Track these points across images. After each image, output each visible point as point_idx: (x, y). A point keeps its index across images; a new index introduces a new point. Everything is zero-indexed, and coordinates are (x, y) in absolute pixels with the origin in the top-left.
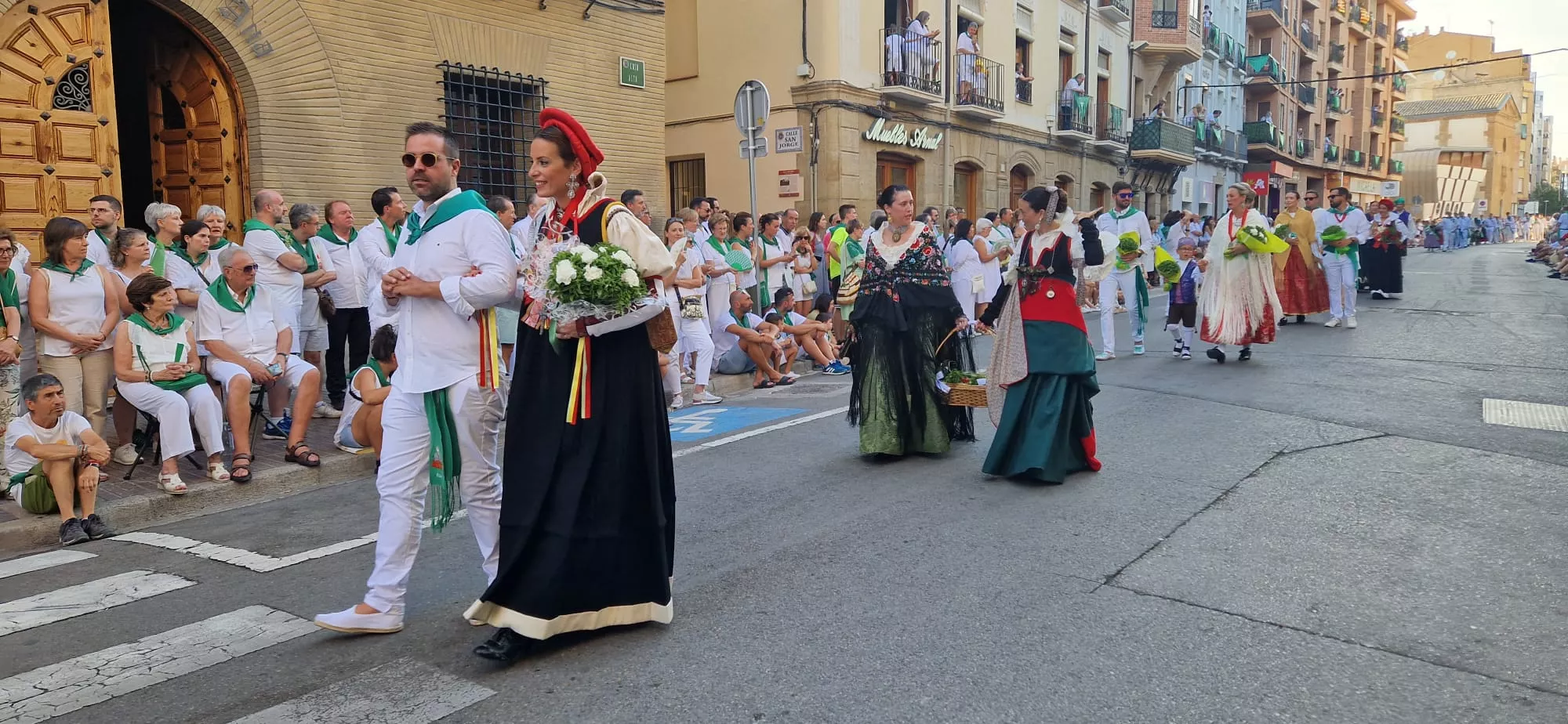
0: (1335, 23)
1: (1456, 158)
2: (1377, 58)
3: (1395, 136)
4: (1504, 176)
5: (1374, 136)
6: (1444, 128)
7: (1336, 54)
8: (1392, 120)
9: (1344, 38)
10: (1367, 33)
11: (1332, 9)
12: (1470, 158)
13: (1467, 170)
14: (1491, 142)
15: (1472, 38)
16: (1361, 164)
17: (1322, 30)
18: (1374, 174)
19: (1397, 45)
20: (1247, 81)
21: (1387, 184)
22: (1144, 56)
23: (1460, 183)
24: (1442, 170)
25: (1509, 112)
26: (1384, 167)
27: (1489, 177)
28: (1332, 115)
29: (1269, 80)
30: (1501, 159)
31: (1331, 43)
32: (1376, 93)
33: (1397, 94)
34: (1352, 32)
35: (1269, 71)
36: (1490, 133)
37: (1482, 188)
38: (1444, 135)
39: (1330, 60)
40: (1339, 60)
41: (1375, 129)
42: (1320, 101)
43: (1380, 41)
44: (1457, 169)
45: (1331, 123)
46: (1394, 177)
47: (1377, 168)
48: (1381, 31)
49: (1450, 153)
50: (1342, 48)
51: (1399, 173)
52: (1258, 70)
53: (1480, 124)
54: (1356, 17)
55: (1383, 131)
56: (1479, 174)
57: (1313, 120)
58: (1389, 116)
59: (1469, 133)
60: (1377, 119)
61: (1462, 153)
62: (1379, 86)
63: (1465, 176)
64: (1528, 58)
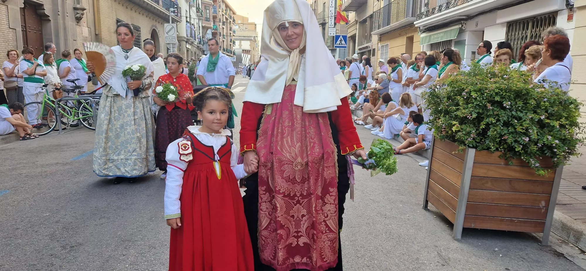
0: (223, 15)
1: (244, 52)
2: (230, 25)
3: (234, 45)
4: (254, 57)
5: (230, 45)
6: (240, 43)
7: (223, 24)
8: (233, 41)
9: (225, 20)
10: (228, 18)
11: (223, 12)
12: (247, 52)
13: (247, 55)
14: (251, 48)
15: (243, 17)
16: (229, 52)
17: (221, 17)
18: (231, 55)
19: (233, 21)
20: (213, 31)
21: (233, 58)
22: (203, 27)
23: (246, 58)
24: (243, 54)
25: (254, 40)
26: (233, 53)
27: (251, 57)
28: (224, 40)
29: (217, 31)
30: (253, 52)
31: (223, 20)
32: (230, 33)
34: (226, 17)
35: (216, 29)
36: (250, 45)
37: (249, 60)
38: (240, 45)
39: (223, 25)
40: (224, 25)
41: (231, 43)
42: (222, 36)
43: (231, 20)
44: (245, 54)
45: (223, 41)
46: (235, 56)
47: (231, 54)
48: (231, 18)
49: (243, 50)
50: (224, 22)
51: (235, 55)
52: (214, 28)
53: (248, 43)
54: (226, 14)
55: (232, 44)
56: (249, 56)
57: (221, 40)
58: (233, 40)
59: (246, 45)
60: (231, 40)
61: (246, 50)
62: (231, 32)
63: (246, 57)
64: (256, 25)
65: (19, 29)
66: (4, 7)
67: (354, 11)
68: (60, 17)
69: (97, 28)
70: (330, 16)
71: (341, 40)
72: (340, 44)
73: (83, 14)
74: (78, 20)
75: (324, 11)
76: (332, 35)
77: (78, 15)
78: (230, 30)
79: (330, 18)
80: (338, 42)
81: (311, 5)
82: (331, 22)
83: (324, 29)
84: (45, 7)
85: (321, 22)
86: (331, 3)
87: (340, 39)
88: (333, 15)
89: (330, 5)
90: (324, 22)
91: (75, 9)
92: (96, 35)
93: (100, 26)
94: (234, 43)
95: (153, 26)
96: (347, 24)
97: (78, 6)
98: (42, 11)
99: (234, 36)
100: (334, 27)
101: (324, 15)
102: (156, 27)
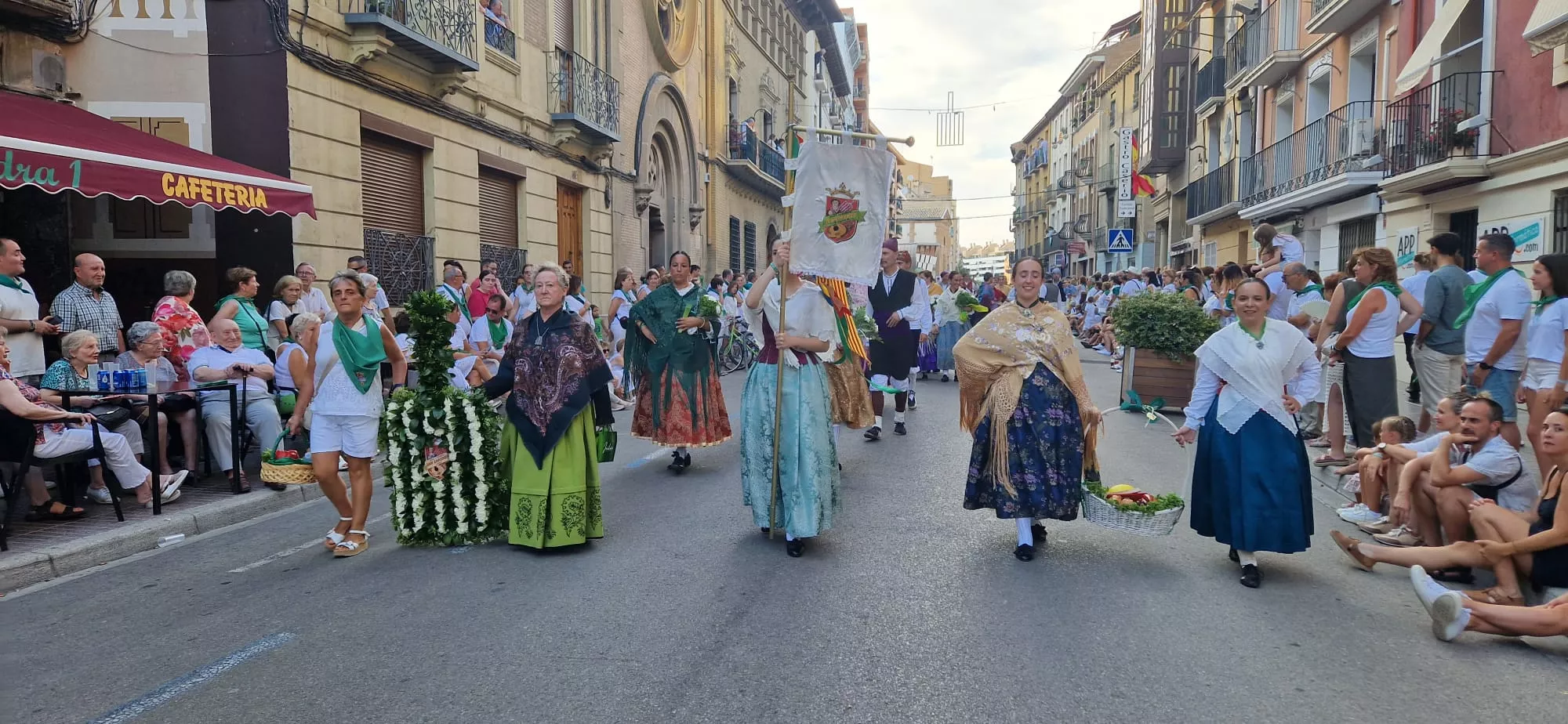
1: (922, 249)
2: (891, 189)
4: (945, 261)
6: (912, 228)
12: (928, 249)
13: (928, 257)
14: (938, 241)
15: (920, 165)
24: (918, 256)
25: (945, 219)
27: (938, 261)
30: (942, 250)
33: (899, 211)
36: (937, 234)
38: (912, 233)
41: (892, 232)
44: (923, 256)
49: (919, 247)
53: (933, 228)
56: (934, 259)
59: (926, 233)
60: (892, 225)
61: (925, 247)
62: (893, 206)
63: (927, 261)
64: (950, 183)
65: (648, 249)
66: (638, 221)
67: (1164, 173)
68: (675, 225)
69: (710, 235)
70: (1121, 175)
71: (1121, 239)
72: (1118, 245)
73: (700, 217)
74: (693, 225)
75: (1111, 162)
76: (1127, 215)
77: (694, 220)
78: (891, 201)
79: (1121, 180)
80: (1116, 242)
81: (1083, 147)
82: (1124, 188)
83: (1111, 201)
84: (661, 213)
85: (1105, 187)
86: (1122, 150)
87: (1118, 237)
88: (1129, 173)
89: (1122, 154)
90: (1111, 186)
91: (692, 210)
92: (708, 245)
93: (714, 232)
94: (899, 230)
95: (771, 219)
96: (1152, 196)
97: (696, 206)
98: (658, 218)
99: (898, 213)
100: (1132, 199)
101: (1111, 171)
102: (774, 221)
